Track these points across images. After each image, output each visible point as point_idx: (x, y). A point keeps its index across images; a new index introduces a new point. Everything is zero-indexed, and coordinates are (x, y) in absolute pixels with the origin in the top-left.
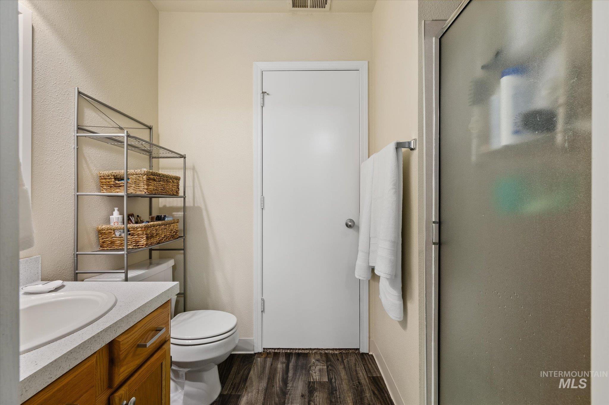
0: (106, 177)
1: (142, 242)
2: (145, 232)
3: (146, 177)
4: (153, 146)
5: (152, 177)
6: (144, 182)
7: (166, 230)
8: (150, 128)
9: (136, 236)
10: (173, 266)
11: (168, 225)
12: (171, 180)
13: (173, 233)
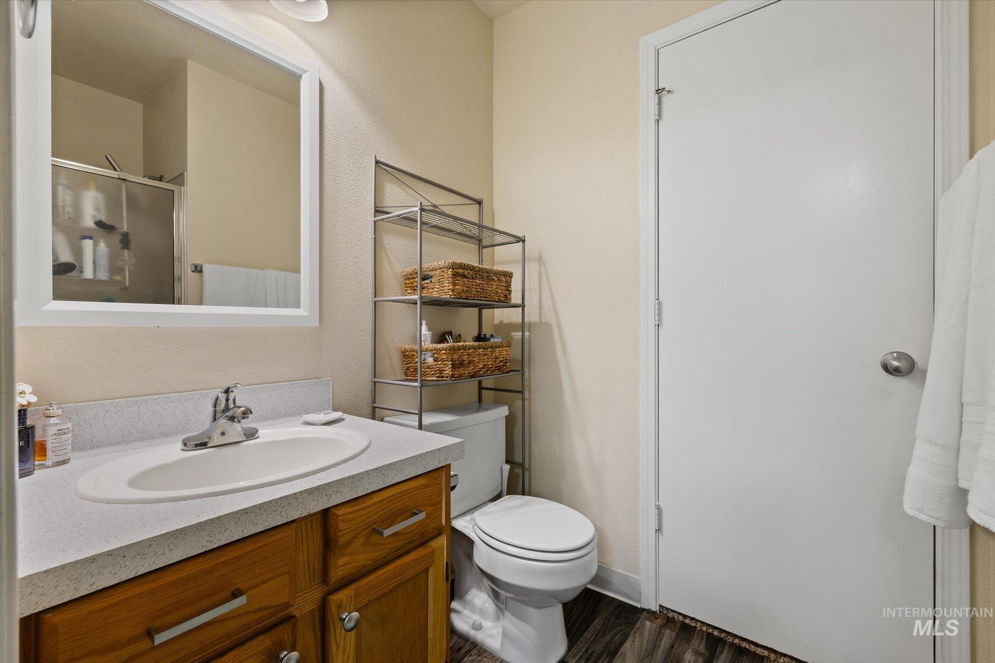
0: (409, 276)
1: (447, 372)
2: (450, 357)
3: (451, 271)
4: (483, 229)
5: (460, 271)
6: (449, 279)
7: (486, 357)
8: (479, 203)
9: (440, 362)
10: (506, 416)
11: (489, 350)
12: (494, 278)
13: (499, 363)
